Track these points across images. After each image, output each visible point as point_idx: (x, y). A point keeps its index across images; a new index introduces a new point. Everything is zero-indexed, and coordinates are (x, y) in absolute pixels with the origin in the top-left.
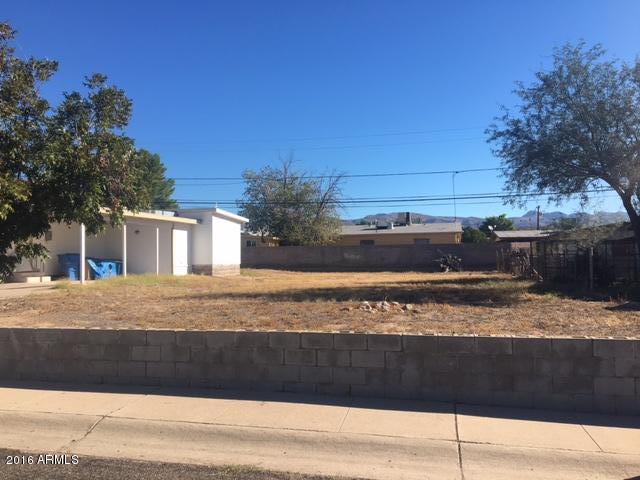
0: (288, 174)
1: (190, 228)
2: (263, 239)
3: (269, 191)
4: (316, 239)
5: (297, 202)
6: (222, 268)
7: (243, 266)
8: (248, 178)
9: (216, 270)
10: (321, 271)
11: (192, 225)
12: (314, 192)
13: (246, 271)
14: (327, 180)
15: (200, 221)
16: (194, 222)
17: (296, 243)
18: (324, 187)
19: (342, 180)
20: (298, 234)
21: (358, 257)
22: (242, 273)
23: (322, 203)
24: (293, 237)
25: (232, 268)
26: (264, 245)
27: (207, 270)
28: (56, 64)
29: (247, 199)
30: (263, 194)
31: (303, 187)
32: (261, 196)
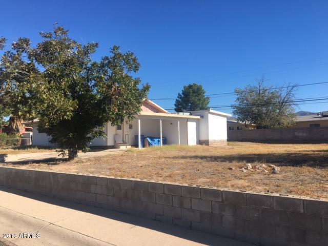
0: (261, 88)
1: (197, 121)
2: (246, 126)
3: (250, 99)
4: (279, 124)
5: (267, 103)
6: (215, 141)
7: (229, 140)
8: (237, 92)
9: (211, 143)
10: (280, 143)
11: (198, 119)
12: (277, 97)
13: (231, 143)
14: (286, 89)
15: (202, 117)
16: (199, 117)
17: (266, 127)
18: (284, 94)
19: (295, 88)
20: (267, 122)
21: (305, 135)
22: (228, 145)
23: (283, 104)
24: (264, 124)
25: (222, 142)
26: (247, 129)
27: (206, 143)
28: (97, 44)
29: (237, 104)
30: (247, 100)
31: (271, 95)
32: (245, 101)
